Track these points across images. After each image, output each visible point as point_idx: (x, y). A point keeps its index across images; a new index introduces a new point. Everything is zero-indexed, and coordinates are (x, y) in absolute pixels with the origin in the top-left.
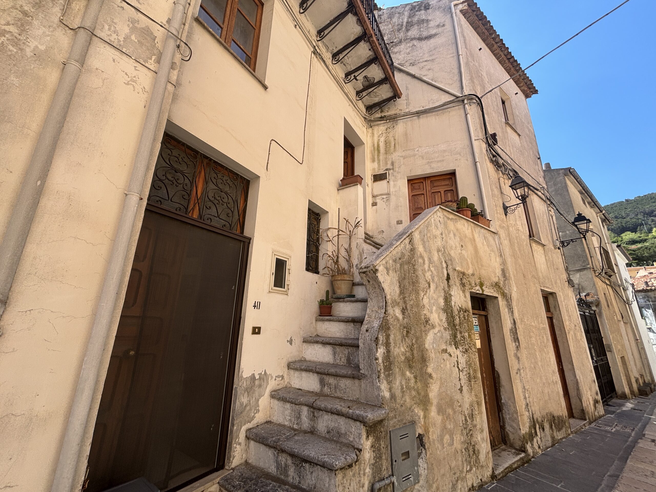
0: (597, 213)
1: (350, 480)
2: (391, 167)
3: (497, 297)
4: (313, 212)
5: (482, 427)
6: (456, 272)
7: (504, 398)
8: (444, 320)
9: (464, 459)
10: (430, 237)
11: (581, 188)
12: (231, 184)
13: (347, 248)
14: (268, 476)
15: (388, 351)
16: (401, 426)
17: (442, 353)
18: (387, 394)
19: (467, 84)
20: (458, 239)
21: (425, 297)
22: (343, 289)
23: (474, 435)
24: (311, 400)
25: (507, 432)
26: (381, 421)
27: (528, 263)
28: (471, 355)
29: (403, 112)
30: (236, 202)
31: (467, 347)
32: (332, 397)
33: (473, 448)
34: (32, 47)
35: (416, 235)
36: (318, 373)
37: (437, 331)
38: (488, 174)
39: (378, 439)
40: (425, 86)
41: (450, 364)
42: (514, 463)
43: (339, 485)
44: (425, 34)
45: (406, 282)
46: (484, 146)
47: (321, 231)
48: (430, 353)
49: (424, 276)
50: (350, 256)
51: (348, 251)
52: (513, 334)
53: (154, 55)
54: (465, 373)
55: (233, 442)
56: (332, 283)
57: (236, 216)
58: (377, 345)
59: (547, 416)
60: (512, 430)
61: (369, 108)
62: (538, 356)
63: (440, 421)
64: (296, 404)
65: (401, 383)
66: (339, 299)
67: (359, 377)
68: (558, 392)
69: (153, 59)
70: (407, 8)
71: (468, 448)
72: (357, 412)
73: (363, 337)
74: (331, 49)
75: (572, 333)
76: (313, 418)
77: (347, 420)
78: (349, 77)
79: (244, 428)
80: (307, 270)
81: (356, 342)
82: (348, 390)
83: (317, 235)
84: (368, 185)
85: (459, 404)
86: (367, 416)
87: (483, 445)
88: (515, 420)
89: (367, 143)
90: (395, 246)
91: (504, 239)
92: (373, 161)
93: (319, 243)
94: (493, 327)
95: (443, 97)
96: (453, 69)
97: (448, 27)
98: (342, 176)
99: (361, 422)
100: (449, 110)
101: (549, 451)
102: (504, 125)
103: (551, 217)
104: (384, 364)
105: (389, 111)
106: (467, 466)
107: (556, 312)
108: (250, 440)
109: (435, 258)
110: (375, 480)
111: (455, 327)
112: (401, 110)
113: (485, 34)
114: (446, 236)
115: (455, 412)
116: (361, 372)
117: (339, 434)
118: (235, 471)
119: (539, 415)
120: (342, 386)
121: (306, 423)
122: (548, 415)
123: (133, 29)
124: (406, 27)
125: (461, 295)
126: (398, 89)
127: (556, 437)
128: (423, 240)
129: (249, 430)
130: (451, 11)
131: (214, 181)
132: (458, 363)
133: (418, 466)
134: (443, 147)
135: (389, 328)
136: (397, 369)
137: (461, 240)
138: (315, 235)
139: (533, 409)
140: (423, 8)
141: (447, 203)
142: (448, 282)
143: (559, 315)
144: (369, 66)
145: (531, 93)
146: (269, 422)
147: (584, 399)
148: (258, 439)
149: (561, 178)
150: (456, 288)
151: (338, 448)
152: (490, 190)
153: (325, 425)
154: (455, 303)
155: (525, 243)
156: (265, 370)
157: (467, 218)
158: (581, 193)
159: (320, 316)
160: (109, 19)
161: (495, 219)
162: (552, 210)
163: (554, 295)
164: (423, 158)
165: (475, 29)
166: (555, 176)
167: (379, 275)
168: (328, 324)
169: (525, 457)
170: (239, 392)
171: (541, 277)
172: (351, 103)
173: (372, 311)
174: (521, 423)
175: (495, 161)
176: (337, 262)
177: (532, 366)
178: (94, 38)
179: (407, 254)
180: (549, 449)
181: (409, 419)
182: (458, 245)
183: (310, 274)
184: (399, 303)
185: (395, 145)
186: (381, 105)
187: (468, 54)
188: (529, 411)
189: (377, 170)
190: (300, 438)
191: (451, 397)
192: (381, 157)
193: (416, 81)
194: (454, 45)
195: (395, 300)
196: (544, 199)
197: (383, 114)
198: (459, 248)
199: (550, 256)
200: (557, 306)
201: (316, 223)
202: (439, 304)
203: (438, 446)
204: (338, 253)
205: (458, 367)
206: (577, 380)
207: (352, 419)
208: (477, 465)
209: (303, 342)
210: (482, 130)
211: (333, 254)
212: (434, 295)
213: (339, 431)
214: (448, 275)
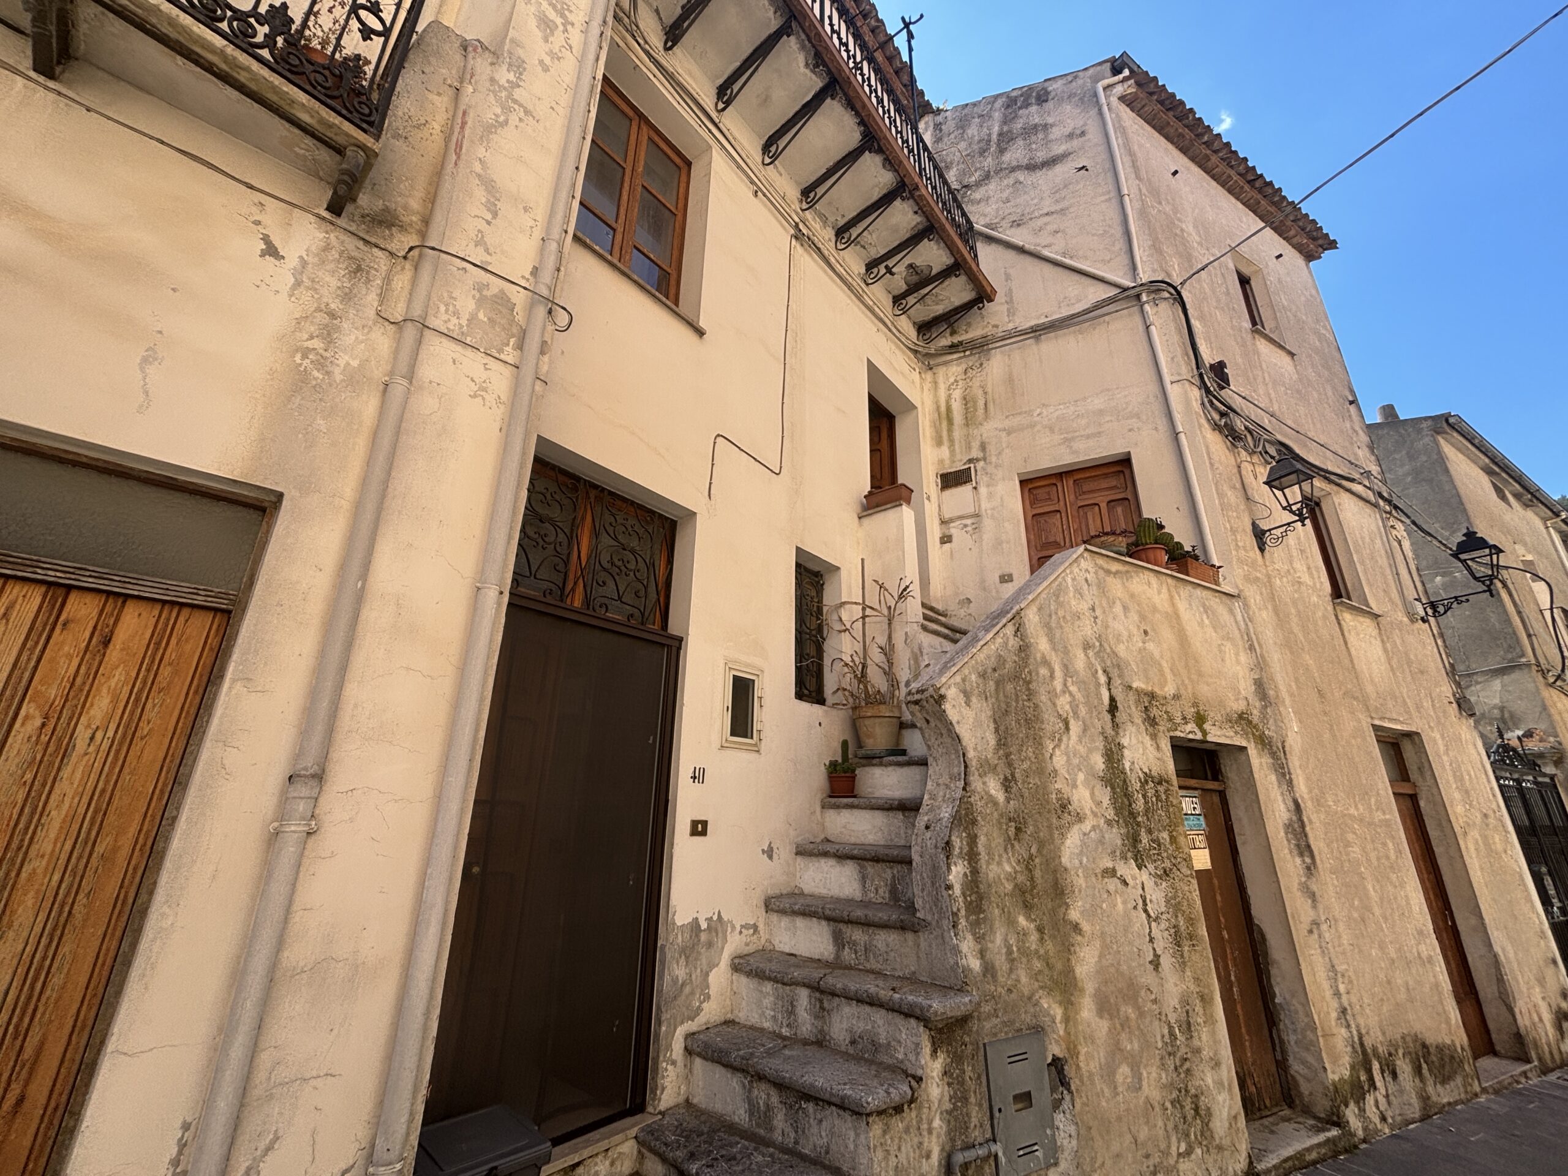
0: (1545, 520)
1: (900, 1138)
2: (980, 455)
3: (1245, 748)
4: (807, 570)
5: (1215, 1054)
6: (1131, 693)
7: (1281, 992)
8: (1106, 801)
9: (1170, 1126)
10: (1064, 617)
11: (1487, 460)
12: (641, 531)
13: (883, 645)
14: (732, 1128)
15: (975, 871)
16: (1010, 1035)
17: (1103, 877)
18: (975, 964)
19: (1144, 259)
20: (1134, 616)
21: (1058, 752)
22: (878, 737)
23: (1196, 1073)
24: (816, 974)
25: (1292, 1076)
26: (963, 1021)
27: (1332, 662)
28: (1178, 884)
29: (1000, 330)
30: (651, 566)
31: (1167, 864)
32: (860, 970)
33: (1192, 1103)
34: (342, 366)
35: (1031, 616)
36: (828, 919)
37: (1089, 828)
38: (1210, 458)
39: (957, 1059)
40: (1048, 269)
41: (1125, 902)
42: (1309, 1150)
43: (875, 1146)
44: (1041, 155)
45: (1011, 720)
46: (1195, 394)
47: (825, 609)
48: (1075, 878)
49: (1054, 704)
50: (891, 664)
51: (888, 651)
52: (1295, 835)
53: (513, 336)
54: (1164, 925)
55: (661, 1058)
56: (855, 725)
57: (653, 595)
58: (948, 858)
59: (1405, 1042)
60: (1306, 1071)
61: (924, 328)
62: (1372, 893)
63: (1105, 1030)
64: (784, 984)
65: (1006, 940)
66: (872, 759)
67: (913, 925)
68: (1437, 985)
69: (511, 344)
70: (999, 103)
71: (1179, 1102)
72: (910, 998)
73: (919, 840)
74: (832, 219)
75: (1474, 834)
76: (821, 1013)
77: (890, 1015)
78: (875, 270)
79: (681, 1031)
80: (799, 696)
81: (904, 853)
82: (892, 954)
83: (818, 619)
84: (928, 498)
85: (1153, 997)
86: (930, 1006)
87: (1220, 1098)
88: (1312, 1046)
89: (923, 409)
90: (982, 643)
91: (1260, 609)
92: (939, 443)
93: (822, 637)
94: (1240, 820)
95: (1091, 290)
96: (1110, 226)
97: (1094, 134)
98: (868, 488)
99: (917, 1018)
100: (1107, 318)
101: (1412, 1130)
102: (1248, 337)
103: (1396, 544)
104: (965, 898)
105: (970, 330)
106: (1179, 1142)
107: (1424, 779)
108: (694, 1056)
109: (1080, 662)
110: (953, 1146)
111: (1135, 818)
112: (997, 326)
113: (1184, 136)
114: (1104, 612)
115: (1141, 1014)
116: (918, 915)
117: (876, 1046)
118: (667, 1118)
119: (1381, 1038)
120: (879, 946)
121: (806, 1023)
122: (1408, 1039)
123: (481, 301)
124: (998, 145)
125: (1148, 745)
126: (984, 283)
127: (1434, 1098)
128: (1047, 625)
129: (689, 1036)
130: (1097, 101)
131: (610, 530)
132: (1144, 901)
133: (1054, 1128)
134: (1098, 403)
135: (974, 822)
136: (996, 911)
137: (1143, 618)
138: (814, 619)
139: (1361, 1022)
140: (1033, 101)
141: (1102, 539)
142: (1113, 716)
143: (1435, 791)
144: (917, 244)
145: (1321, 250)
146: (730, 1022)
147: (1521, 1006)
148: (710, 1053)
149: (1427, 440)
150: (1134, 729)
151: (873, 1072)
152: (1215, 496)
153: (845, 1026)
154: (1133, 763)
155: (1320, 614)
156: (719, 912)
157: (1156, 568)
158: (1489, 472)
159: (830, 797)
160: (445, 295)
161: (1231, 563)
162: (1400, 526)
163: (1416, 738)
164: (1052, 430)
165: (1160, 129)
166: (1409, 435)
167: (947, 706)
168: (847, 815)
169: (1339, 1137)
170: (669, 956)
171: (1373, 696)
172: (881, 326)
173: (938, 785)
174: (1327, 1054)
175: (1226, 424)
176: (862, 678)
177: (1356, 915)
178: (427, 332)
179: (1011, 659)
180: (1412, 1126)
181: (1028, 1020)
182: (1135, 631)
183: (805, 707)
184: (996, 765)
185: (986, 404)
186: (950, 318)
187: (1144, 191)
188: (1348, 1026)
189: (947, 462)
190: (794, 1053)
191: (1131, 979)
192: (957, 434)
193: (1028, 260)
194: (1110, 175)
195: (987, 760)
196: (1373, 499)
197: (956, 339)
198: (1138, 638)
199: (1398, 642)
200: (1425, 766)
201: (814, 593)
202: (1092, 768)
203: (1102, 1089)
204: (865, 658)
205: (1146, 911)
206: (1495, 956)
207: (901, 1013)
208: (1204, 1143)
209: (797, 854)
210: (1189, 358)
211: (853, 661)
212: (1080, 748)
213: (875, 1039)
214: (1112, 699)
